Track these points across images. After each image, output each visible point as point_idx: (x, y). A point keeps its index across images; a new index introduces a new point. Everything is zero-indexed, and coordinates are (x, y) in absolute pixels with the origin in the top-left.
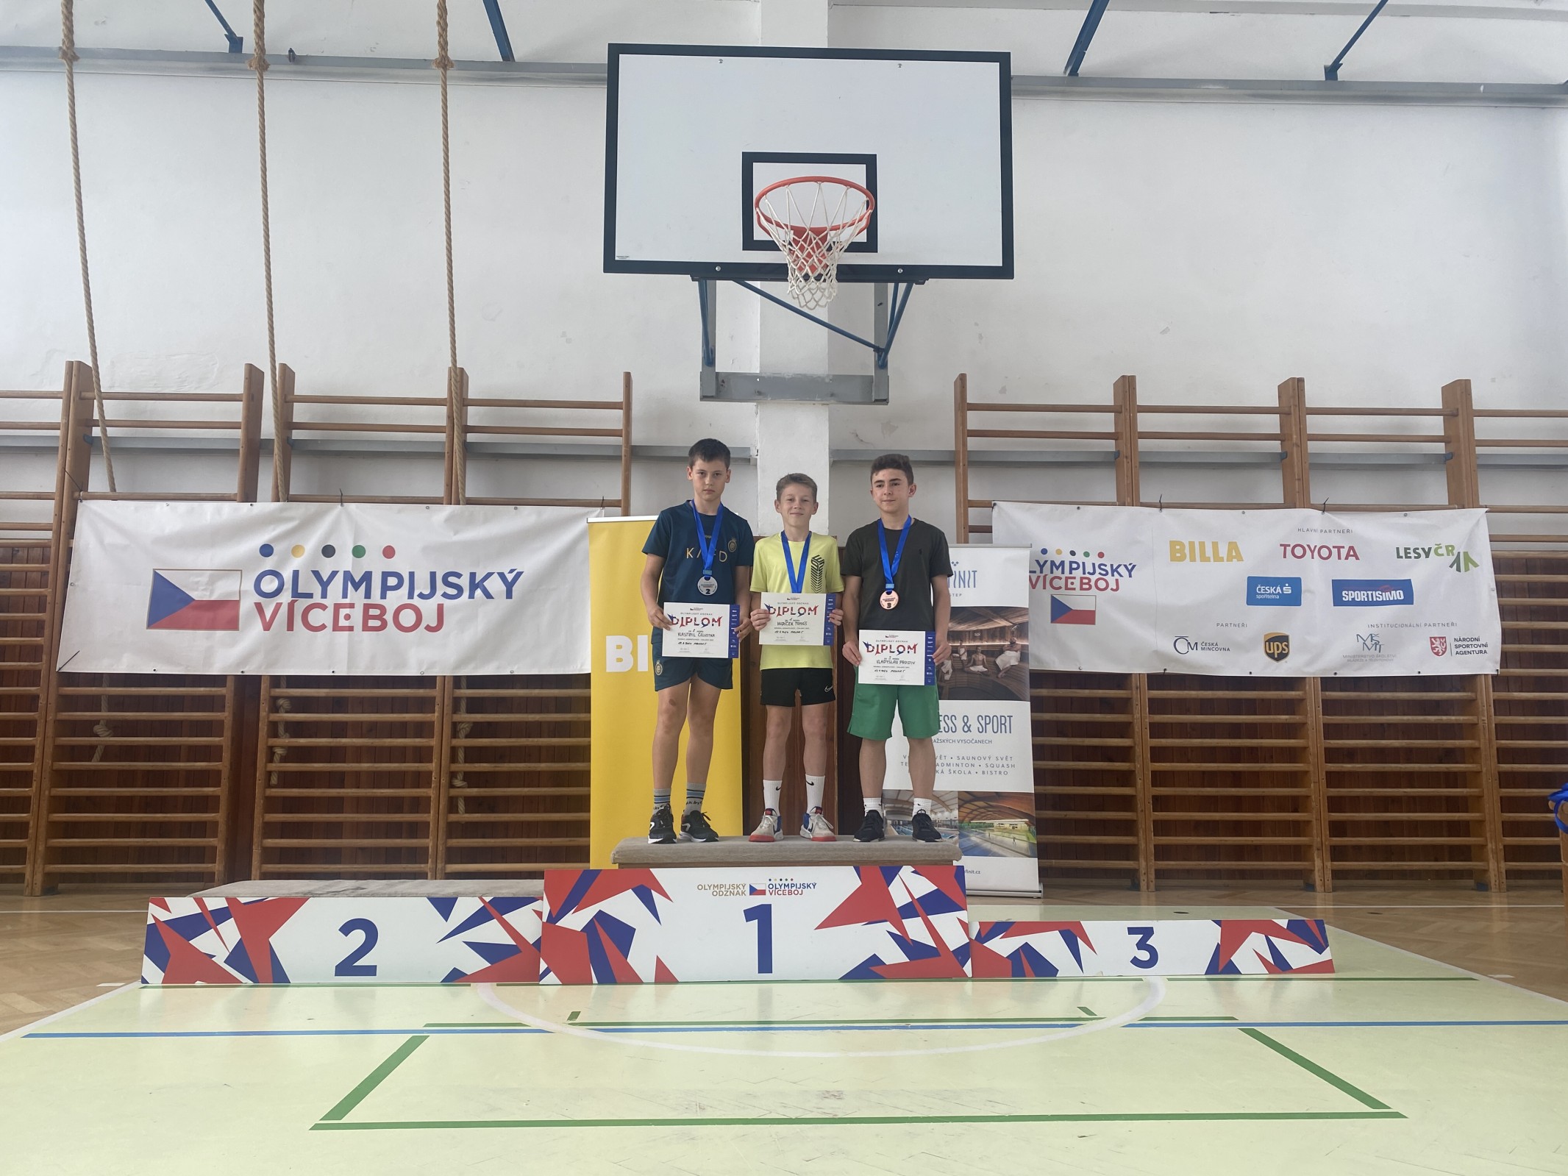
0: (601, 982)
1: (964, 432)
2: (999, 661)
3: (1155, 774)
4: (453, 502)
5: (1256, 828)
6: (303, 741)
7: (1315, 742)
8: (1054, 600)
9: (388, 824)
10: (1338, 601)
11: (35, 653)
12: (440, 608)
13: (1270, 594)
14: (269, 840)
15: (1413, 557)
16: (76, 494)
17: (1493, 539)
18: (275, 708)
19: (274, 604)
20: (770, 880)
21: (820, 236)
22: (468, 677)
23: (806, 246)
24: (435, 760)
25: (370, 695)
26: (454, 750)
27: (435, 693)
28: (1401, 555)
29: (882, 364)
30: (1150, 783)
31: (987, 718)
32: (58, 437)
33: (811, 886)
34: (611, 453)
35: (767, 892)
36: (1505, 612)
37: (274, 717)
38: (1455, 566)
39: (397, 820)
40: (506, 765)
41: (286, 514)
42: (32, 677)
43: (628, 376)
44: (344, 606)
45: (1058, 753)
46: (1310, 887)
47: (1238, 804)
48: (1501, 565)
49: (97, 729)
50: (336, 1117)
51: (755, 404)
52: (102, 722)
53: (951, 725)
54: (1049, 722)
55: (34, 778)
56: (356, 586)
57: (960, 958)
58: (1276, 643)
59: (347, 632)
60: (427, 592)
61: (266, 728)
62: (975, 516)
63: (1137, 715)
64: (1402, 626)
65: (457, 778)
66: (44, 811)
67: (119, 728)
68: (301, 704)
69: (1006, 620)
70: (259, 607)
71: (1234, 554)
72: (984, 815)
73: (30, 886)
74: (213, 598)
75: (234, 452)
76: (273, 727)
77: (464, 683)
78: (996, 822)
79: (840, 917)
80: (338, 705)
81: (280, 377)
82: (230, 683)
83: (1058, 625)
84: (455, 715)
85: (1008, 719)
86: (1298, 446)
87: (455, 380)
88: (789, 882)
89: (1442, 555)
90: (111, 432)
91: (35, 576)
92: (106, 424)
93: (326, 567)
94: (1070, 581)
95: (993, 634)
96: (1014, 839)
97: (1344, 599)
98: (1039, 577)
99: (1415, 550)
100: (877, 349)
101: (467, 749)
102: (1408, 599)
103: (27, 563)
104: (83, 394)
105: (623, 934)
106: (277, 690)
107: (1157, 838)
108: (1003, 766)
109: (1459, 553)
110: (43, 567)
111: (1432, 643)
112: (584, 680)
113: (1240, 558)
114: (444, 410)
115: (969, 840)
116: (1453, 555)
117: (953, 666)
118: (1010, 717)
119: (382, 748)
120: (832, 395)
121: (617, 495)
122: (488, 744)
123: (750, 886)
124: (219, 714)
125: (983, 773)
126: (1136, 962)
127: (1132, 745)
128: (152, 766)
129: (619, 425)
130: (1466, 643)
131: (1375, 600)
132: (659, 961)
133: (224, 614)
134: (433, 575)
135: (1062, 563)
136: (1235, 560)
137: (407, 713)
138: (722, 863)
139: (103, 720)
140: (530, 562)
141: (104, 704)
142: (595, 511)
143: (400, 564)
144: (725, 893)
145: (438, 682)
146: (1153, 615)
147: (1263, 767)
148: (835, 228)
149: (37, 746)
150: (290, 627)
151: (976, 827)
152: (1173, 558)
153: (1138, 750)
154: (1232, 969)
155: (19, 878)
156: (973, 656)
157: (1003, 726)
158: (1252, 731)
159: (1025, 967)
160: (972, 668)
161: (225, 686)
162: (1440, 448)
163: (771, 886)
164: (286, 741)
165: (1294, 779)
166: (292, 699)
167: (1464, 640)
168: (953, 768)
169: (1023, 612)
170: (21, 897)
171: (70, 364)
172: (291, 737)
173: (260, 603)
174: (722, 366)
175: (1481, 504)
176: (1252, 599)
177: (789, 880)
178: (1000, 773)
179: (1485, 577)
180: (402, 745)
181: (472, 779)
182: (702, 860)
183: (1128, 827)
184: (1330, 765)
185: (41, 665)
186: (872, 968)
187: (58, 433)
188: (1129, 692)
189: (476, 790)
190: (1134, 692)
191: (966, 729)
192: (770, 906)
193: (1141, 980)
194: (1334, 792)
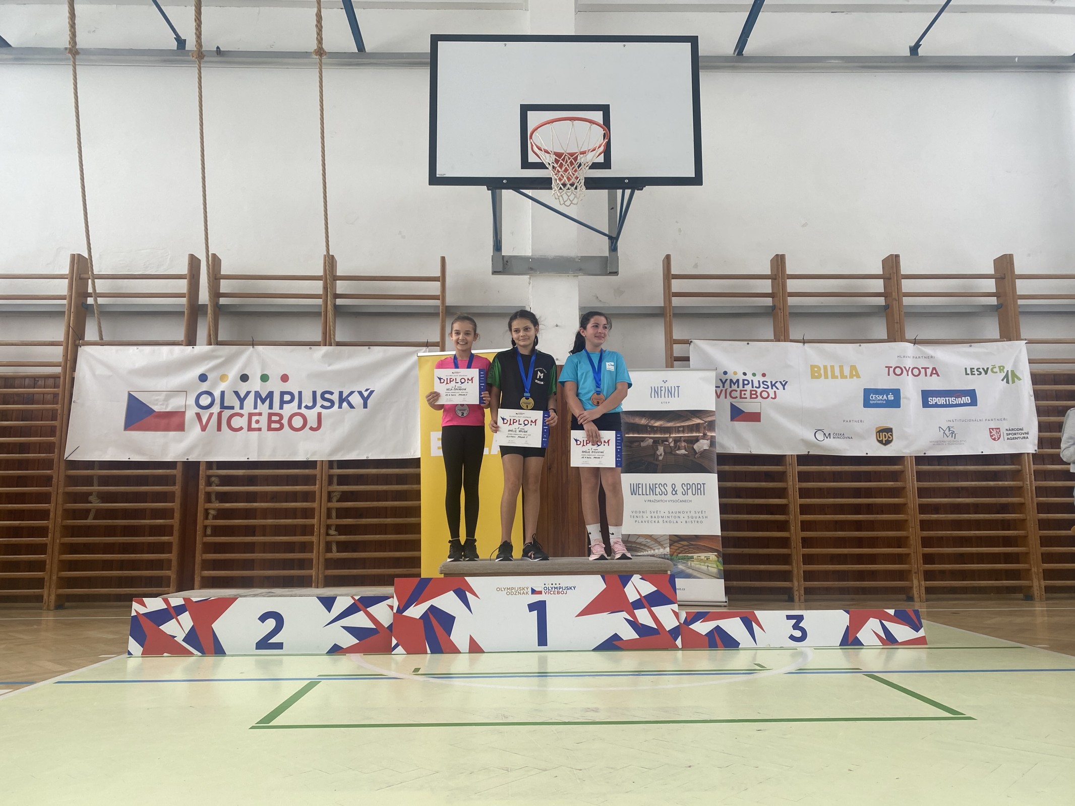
0: (432, 652)
1: (669, 294)
2: (695, 447)
3: (803, 523)
4: (327, 344)
5: (872, 559)
6: (228, 505)
7: (913, 500)
8: (732, 405)
9: (285, 560)
10: (926, 404)
11: (49, 448)
12: (319, 415)
13: (879, 400)
14: (206, 572)
15: (976, 374)
16: (77, 342)
17: (1031, 362)
18: (209, 483)
19: (208, 414)
20: (545, 584)
21: (574, 157)
22: (338, 461)
23: (564, 163)
24: (316, 517)
25: (273, 474)
26: (329, 510)
27: (317, 472)
28: (968, 373)
29: (613, 248)
30: (800, 529)
31: (688, 485)
32: (65, 304)
33: (573, 588)
34: (432, 311)
35: (543, 593)
36: (1040, 412)
37: (209, 489)
38: (1005, 379)
39: (291, 557)
40: (364, 520)
41: (215, 354)
42: (48, 464)
43: (443, 259)
44: (255, 414)
45: (737, 509)
46: (911, 599)
47: (860, 542)
48: (1036, 379)
49: (90, 498)
50: (266, 722)
51: (528, 276)
52: (94, 493)
53: (663, 490)
54: (730, 488)
55: (49, 531)
56: (263, 401)
57: (673, 635)
58: (884, 434)
59: (257, 433)
60: (310, 404)
61: (203, 496)
62: (678, 350)
63: (790, 483)
64: (970, 420)
65: (331, 529)
66: (56, 553)
67: (105, 497)
68: (226, 481)
69: (700, 419)
70: (198, 415)
71: (854, 373)
72: (687, 550)
73: (47, 604)
74: (168, 410)
75: (182, 313)
76: (208, 495)
77: (335, 465)
78: (695, 556)
79: (592, 609)
80: (251, 480)
81: (212, 263)
82: (179, 467)
83: (736, 423)
84: (329, 487)
85: (702, 485)
86: (896, 300)
87: (329, 263)
88: (558, 586)
89: (996, 372)
90: (100, 301)
91: (49, 397)
92: (97, 295)
93: (243, 388)
94: (743, 393)
95: (691, 428)
96: (708, 566)
97: (930, 403)
98: (722, 390)
99: (977, 369)
100: (610, 238)
101: (338, 509)
102: (974, 403)
103: (44, 388)
104: (82, 276)
105: (447, 621)
106: (211, 471)
107: (804, 566)
108: (699, 517)
109: (1008, 371)
110: (55, 391)
111: (991, 432)
112: (416, 463)
113: (858, 376)
114: (321, 282)
115: (677, 567)
116: (1004, 372)
117: (664, 450)
118: (704, 484)
119: (281, 509)
120: (580, 270)
121: (437, 339)
122: (352, 506)
123: (532, 588)
124: (172, 487)
125: (686, 522)
126: (792, 638)
127: (787, 503)
128: (128, 522)
129: (438, 292)
130: (1014, 432)
131: (951, 403)
132: (471, 638)
133: (175, 420)
134: (314, 393)
135: (738, 381)
136: (855, 377)
137: (297, 485)
138: (513, 573)
139: (95, 492)
140: (380, 384)
141: (95, 481)
142: (423, 349)
143: (292, 386)
144: (515, 593)
145: (318, 465)
146: (799, 414)
147: (877, 517)
148: (583, 153)
149: (52, 510)
150: (219, 429)
151: (682, 559)
152: (813, 377)
153: (791, 507)
154: (858, 643)
155: (39, 599)
156: (678, 444)
157: (699, 490)
158: (869, 493)
159: (717, 641)
160: (677, 452)
161: (176, 469)
162: (993, 301)
163: (545, 589)
164: (217, 505)
165: (899, 525)
166: (220, 477)
167: (1013, 430)
168: (665, 520)
169: (711, 414)
170: (41, 611)
171: (73, 256)
172: (220, 502)
173: (199, 413)
174: (506, 251)
175: (1022, 338)
176: (867, 404)
177: (558, 584)
178: (698, 522)
179: (1026, 387)
180: (294, 507)
181: (341, 529)
182: (499, 571)
183: (786, 559)
184: (922, 515)
185: (54, 456)
186: (614, 643)
187: (65, 302)
188: (785, 467)
189: (344, 537)
190: (788, 467)
191: (674, 493)
192: (545, 602)
193: (797, 649)
194: (926, 533)
